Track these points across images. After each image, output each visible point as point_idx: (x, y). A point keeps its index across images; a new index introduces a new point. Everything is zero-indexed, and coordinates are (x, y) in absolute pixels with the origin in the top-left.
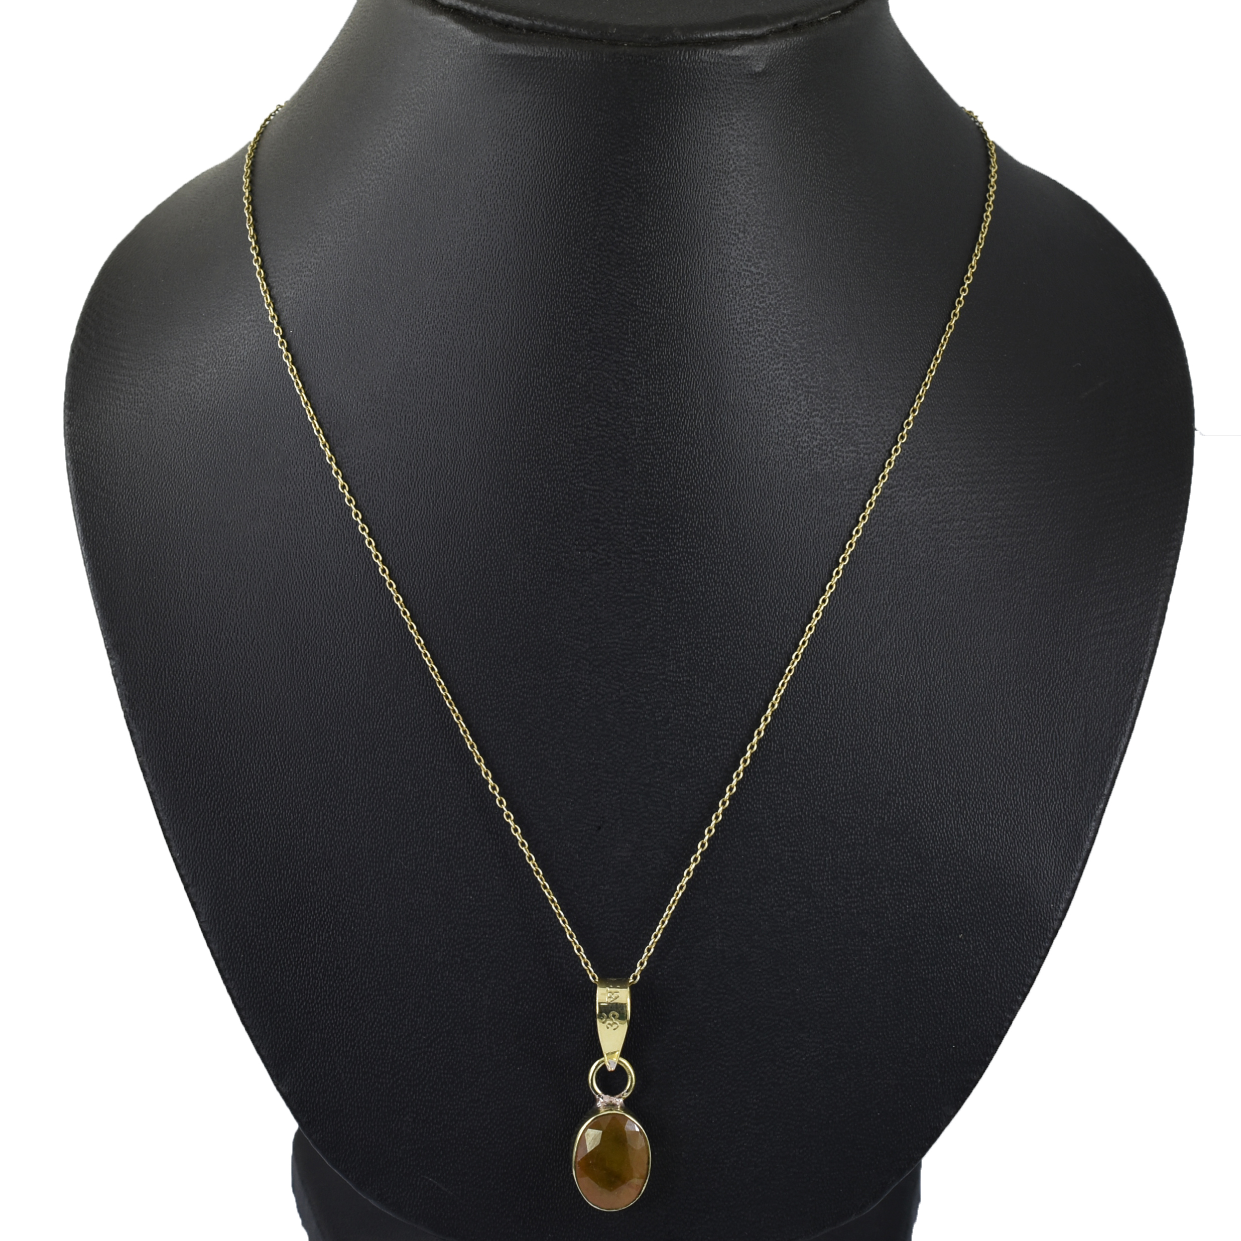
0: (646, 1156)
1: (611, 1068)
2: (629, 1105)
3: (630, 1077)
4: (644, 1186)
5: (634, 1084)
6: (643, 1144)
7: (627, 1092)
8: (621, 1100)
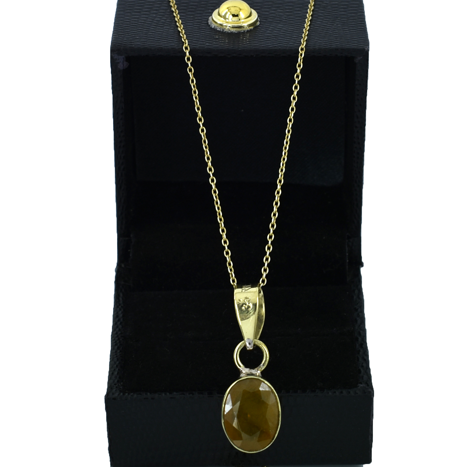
0: (277, 409)
1: (250, 347)
2: (265, 374)
3: (265, 353)
4: (276, 433)
5: (268, 359)
6: (275, 401)
7: (263, 365)
8: (259, 372)
